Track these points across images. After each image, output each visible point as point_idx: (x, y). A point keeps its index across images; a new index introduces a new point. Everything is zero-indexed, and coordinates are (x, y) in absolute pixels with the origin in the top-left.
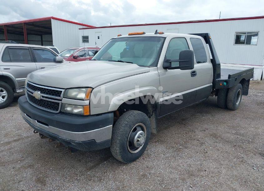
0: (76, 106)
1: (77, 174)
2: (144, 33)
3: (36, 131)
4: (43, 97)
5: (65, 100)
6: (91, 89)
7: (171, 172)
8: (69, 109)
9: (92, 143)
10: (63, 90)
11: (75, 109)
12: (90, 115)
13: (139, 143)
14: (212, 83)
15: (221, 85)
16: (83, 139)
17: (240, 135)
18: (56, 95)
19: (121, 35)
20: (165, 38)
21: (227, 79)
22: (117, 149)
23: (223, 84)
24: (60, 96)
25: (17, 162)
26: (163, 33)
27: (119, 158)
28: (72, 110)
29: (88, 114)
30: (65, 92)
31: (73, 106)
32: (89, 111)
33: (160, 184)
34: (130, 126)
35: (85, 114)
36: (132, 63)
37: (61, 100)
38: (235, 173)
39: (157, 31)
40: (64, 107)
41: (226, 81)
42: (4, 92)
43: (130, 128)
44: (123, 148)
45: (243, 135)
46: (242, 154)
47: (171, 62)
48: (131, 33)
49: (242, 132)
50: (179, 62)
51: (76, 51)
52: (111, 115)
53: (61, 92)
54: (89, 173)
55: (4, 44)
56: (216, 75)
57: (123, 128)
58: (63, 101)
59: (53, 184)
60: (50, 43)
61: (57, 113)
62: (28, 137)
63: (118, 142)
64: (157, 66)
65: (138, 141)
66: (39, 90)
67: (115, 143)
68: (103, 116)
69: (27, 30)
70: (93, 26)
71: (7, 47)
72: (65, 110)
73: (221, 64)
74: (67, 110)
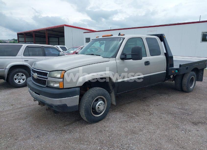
0: (56, 82)
1: (57, 128)
2: (112, 35)
3: (36, 99)
4: (38, 77)
5: (49, 79)
6: (65, 71)
7: (119, 130)
8: (52, 84)
9: (65, 106)
10: (48, 72)
11: (55, 84)
12: (63, 88)
13: (99, 109)
14: (166, 70)
15: (173, 72)
16: (58, 103)
17: (184, 109)
18: (45, 76)
19: (98, 37)
20: (124, 38)
21: (179, 68)
22: (83, 112)
23: (175, 72)
24: (47, 76)
25: (23, 119)
26: (124, 35)
27: (85, 118)
28: (54, 85)
29: (62, 87)
30: (49, 73)
31: (54, 82)
32: (63, 86)
33: (109, 137)
34: (92, 97)
35: (60, 87)
36: (100, 56)
37: (47, 79)
38: (166, 133)
39: (120, 33)
40: (49, 83)
41: (177, 69)
42: (24, 76)
43: (93, 98)
44: (87, 112)
45: (186, 110)
46: (178, 122)
47: (126, 55)
48: (103, 35)
49: (187, 107)
50: (132, 55)
51: (78, 48)
52: (78, 89)
53: (47, 73)
54: (64, 128)
55: (25, 44)
56: (169, 65)
57: (87, 98)
58: (48, 79)
59: (40, 132)
60: (63, 43)
61: (45, 87)
62: (33, 105)
63: (83, 107)
64: (115, 57)
65: (99, 108)
66: (36, 72)
67: (82, 108)
68: (72, 89)
69: (48, 34)
70: (94, 31)
71: (27, 46)
72: (50, 85)
73: (174, 57)
74: (51, 85)
